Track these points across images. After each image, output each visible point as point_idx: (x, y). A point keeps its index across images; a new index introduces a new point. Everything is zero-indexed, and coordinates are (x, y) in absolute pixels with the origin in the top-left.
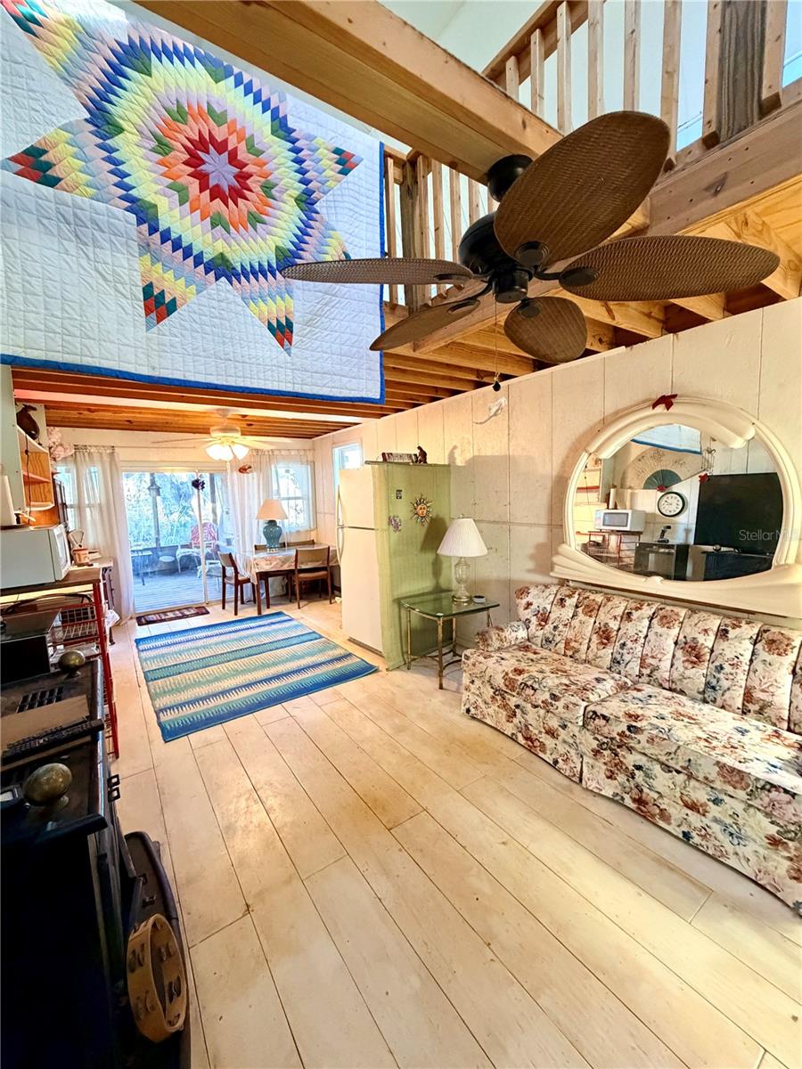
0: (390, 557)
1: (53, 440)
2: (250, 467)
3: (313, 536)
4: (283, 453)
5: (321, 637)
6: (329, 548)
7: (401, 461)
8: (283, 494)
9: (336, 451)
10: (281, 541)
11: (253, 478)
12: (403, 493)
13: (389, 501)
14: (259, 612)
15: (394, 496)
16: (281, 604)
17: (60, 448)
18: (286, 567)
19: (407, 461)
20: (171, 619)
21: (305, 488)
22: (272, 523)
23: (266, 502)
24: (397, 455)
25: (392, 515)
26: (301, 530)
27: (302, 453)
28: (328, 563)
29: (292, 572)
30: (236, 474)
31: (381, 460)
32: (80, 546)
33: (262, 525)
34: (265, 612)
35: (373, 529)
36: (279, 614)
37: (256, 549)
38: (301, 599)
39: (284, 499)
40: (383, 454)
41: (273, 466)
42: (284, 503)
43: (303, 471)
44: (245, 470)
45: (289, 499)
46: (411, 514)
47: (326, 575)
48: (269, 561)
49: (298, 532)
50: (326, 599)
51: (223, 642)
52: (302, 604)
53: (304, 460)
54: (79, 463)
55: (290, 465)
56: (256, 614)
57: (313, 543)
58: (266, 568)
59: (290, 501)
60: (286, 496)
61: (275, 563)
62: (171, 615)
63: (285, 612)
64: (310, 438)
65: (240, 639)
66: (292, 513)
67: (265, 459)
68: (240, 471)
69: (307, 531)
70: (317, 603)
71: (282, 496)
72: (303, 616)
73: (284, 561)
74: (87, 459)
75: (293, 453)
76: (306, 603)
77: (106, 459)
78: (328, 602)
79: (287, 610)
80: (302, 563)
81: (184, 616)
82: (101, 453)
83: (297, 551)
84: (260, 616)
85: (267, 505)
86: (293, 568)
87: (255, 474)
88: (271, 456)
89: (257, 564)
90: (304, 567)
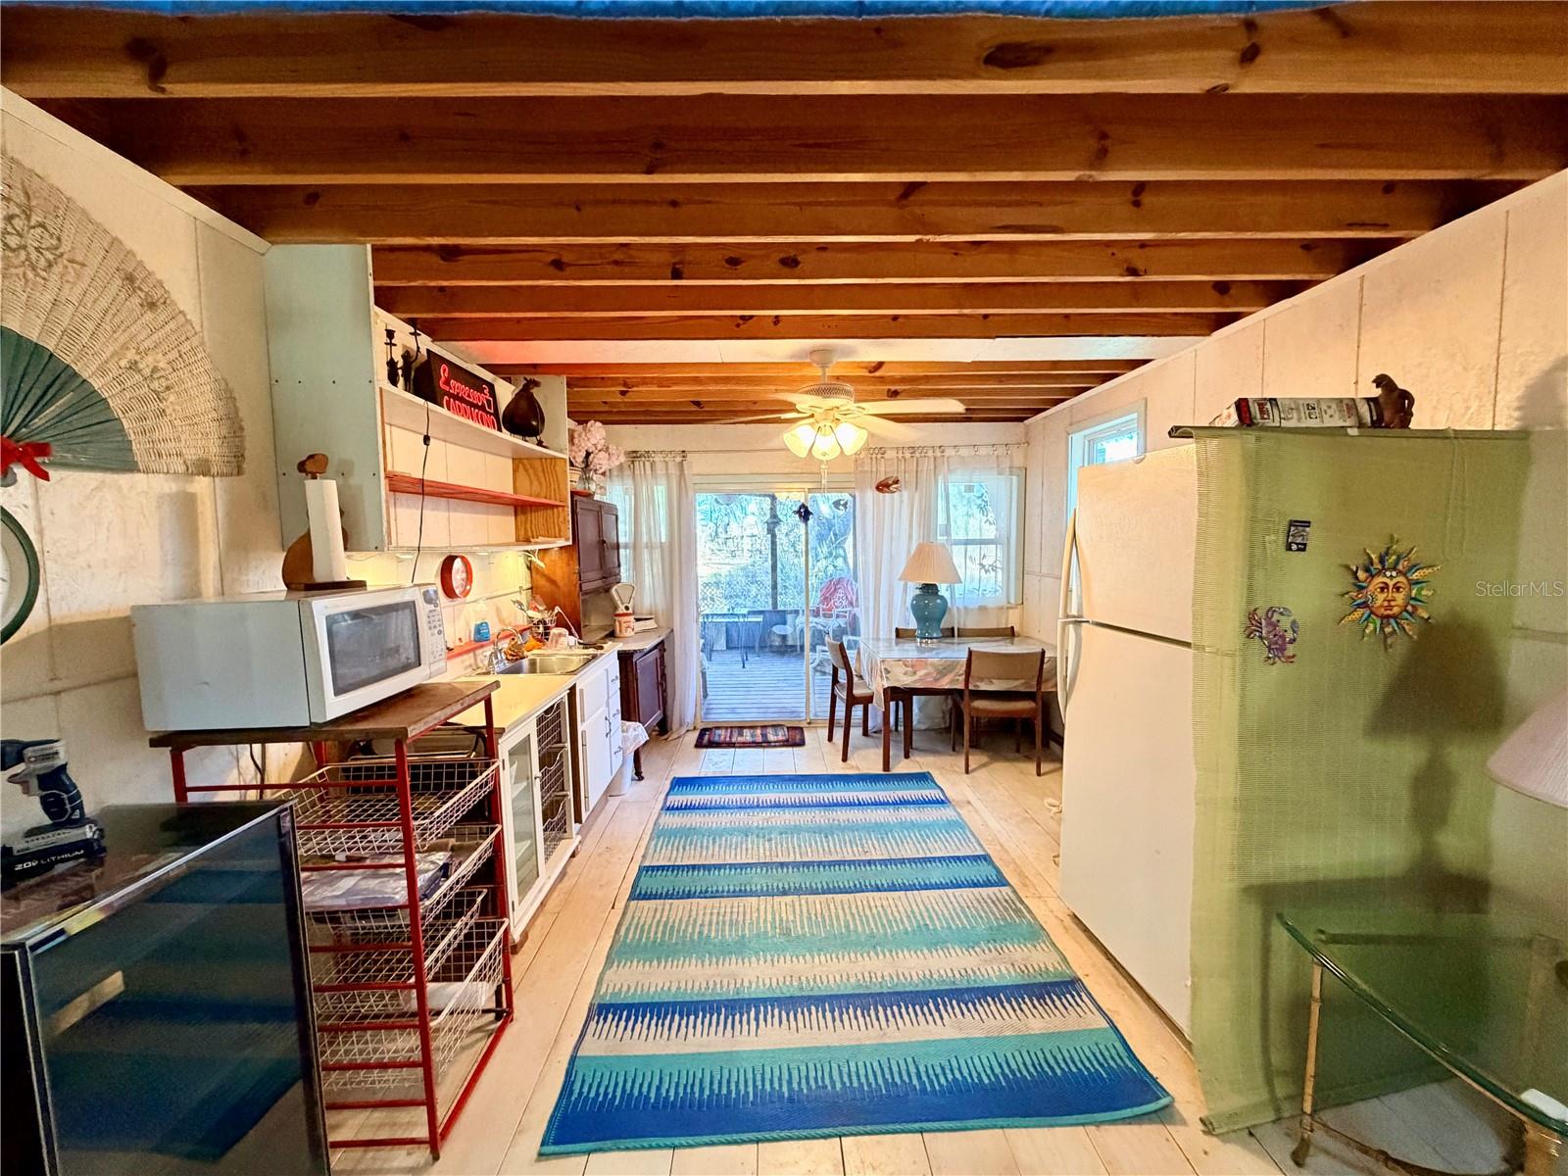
0: (1243, 741)
1: (593, 441)
2: (896, 482)
3: (1013, 620)
4: (964, 452)
5: (1002, 882)
6: (1043, 652)
7: (1313, 423)
8: (958, 534)
9: (1078, 439)
10: (944, 625)
11: (901, 502)
12: (1313, 536)
13: (1253, 561)
14: (886, 766)
15: (1276, 540)
16: (934, 752)
17: (602, 454)
18: (944, 684)
19: (1331, 422)
20: (744, 745)
21: (1003, 524)
22: (929, 589)
23: (921, 549)
24: (1295, 405)
25: (1262, 605)
26: (990, 605)
27: (1001, 451)
28: (1039, 683)
29: (960, 692)
30: (871, 494)
31: (1233, 420)
32: (627, 608)
33: (913, 591)
34: (901, 766)
35: (1187, 644)
36: (923, 778)
37: (898, 636)
38: (975, 745)
39: (958, 543)
40: (1242, 406)
41: (940, 479)
42: (957, 554)
43: (999, 487)
44: (888, 486)
45: (967, 542)
46: (1343, 605)
47: (1035, 710)
48: (913, 666)
49: (983, 609)
50: (1028, 758)
51: (796, 830)
52: (976, 759)
53: (1006, 464)
54: (638, 478)
55: (976, 478)
56: (879, 770)
57: (1010, 634)
58: (904, 680)
59: (970, 547)
60: (962, 536)
61: (921, 673)
62: (747, 736)
63: (936, 774)
64: (1021, 420)
65: (827, 831)
66: (974, 569)
67: (927, 465)
68: (878, 488)
69: (1001, 608)
70: (1006, 764)
71: (954, 537)
72: (972, 798)
73: (946, 669)
74: (649, 471)
75: (983, 451)
76: (984, 759)
77: (674, 471)
78: (1032, 767)
79: (941, 769)
80: (981, 679)
81: (765, 743)
82: (666, 462)
83: (970, 652)
84: (886, 777)
85: (923, 555)
86: (961, 686)
87: (905, 494)
88: (938, 456)
89: (888, 672)
90: (984, 687)
